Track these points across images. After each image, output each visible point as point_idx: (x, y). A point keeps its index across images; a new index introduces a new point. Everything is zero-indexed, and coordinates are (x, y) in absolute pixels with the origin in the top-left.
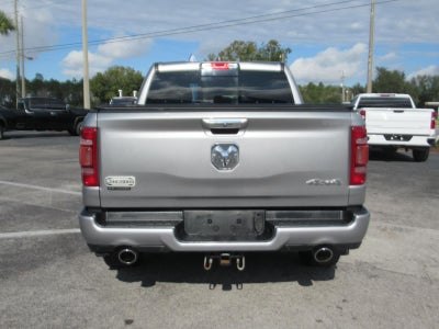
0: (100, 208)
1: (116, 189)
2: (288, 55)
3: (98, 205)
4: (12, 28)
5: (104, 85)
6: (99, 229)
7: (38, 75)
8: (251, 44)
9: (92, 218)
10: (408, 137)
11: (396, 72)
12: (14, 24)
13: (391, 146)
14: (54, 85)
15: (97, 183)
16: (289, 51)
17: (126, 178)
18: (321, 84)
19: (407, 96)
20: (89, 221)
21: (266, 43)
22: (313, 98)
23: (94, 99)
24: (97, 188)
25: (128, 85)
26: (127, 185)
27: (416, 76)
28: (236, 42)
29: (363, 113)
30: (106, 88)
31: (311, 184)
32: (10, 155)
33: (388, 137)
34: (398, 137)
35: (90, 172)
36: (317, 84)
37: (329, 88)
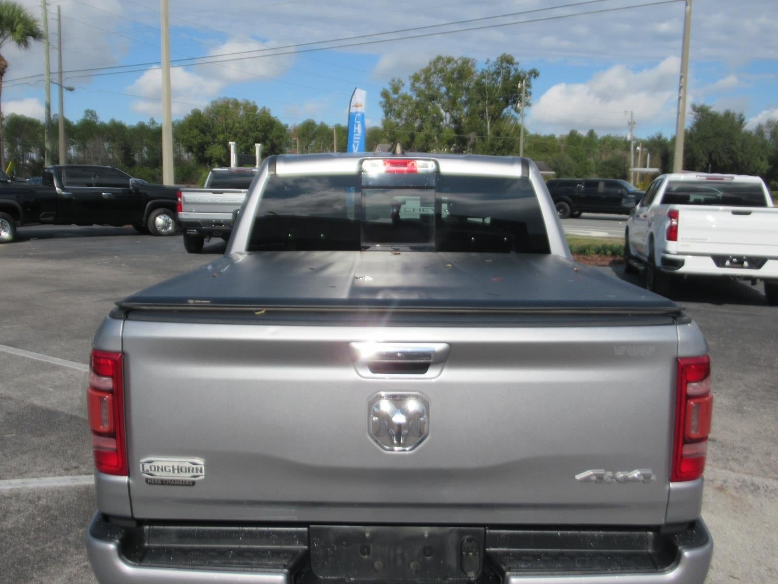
0: (132, 518)
1: (163, 483)
2: (533, 81)
3: (128, 513)
4: (36, 35)
5: (203, 132)
6: (127, 569)
7: (89, 112)
8: (466, 62)
9: (112, 546)
10: (758, 262)
11: (728, 114)
12: (41, 27)
13: (725, 278)
14: (116, 132)
15: (124, 470)
16: (534, 73)
17: (185, 462)
18: (591, 133)
19: (756, 180)
20: (106, 552)
21: (494, 59)
22: (577, 159)
23: (186, 156)
24: (125, 479)
25: (245, 133)
26: (187, 476)
27: (764, 122)
28: (439, 59)
29: (674, 215)
30: (208, 138)
31: (586, 480)
32: (22, 280)
33: (719, 260)
34: (739, 261)
35: (110, 445)
36: (584, 133)
37: (605, 140)
